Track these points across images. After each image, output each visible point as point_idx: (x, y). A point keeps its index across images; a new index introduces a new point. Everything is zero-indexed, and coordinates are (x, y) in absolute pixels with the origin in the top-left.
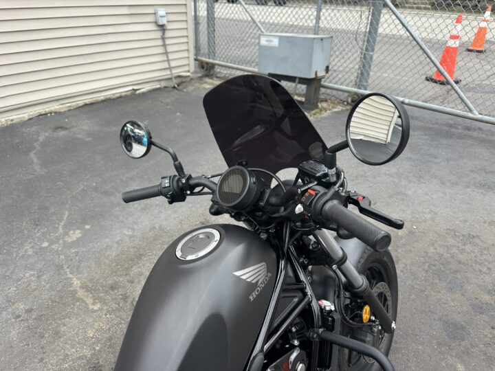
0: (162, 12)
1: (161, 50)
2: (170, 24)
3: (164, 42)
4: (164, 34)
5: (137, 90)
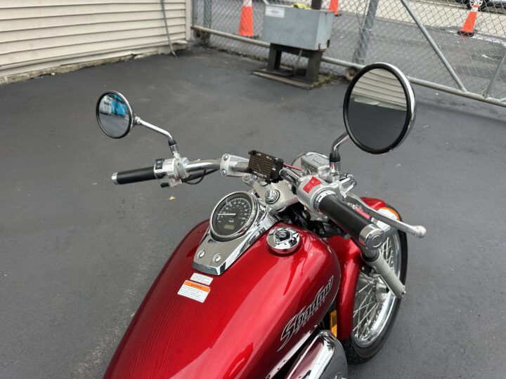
1: (159, 15)
5: (136, 55)
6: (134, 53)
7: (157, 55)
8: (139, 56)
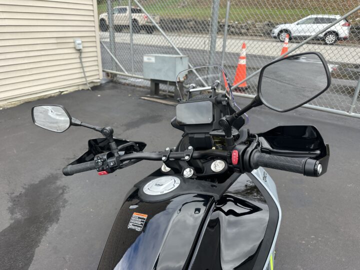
0: (79, 41)
1: (79, 65)
2: (84, 48)
3: (81, 60)
4: (81, 55)
5: (63, 92)
6: (62, 90)
7: (79, 90)
8: (65, 92)
